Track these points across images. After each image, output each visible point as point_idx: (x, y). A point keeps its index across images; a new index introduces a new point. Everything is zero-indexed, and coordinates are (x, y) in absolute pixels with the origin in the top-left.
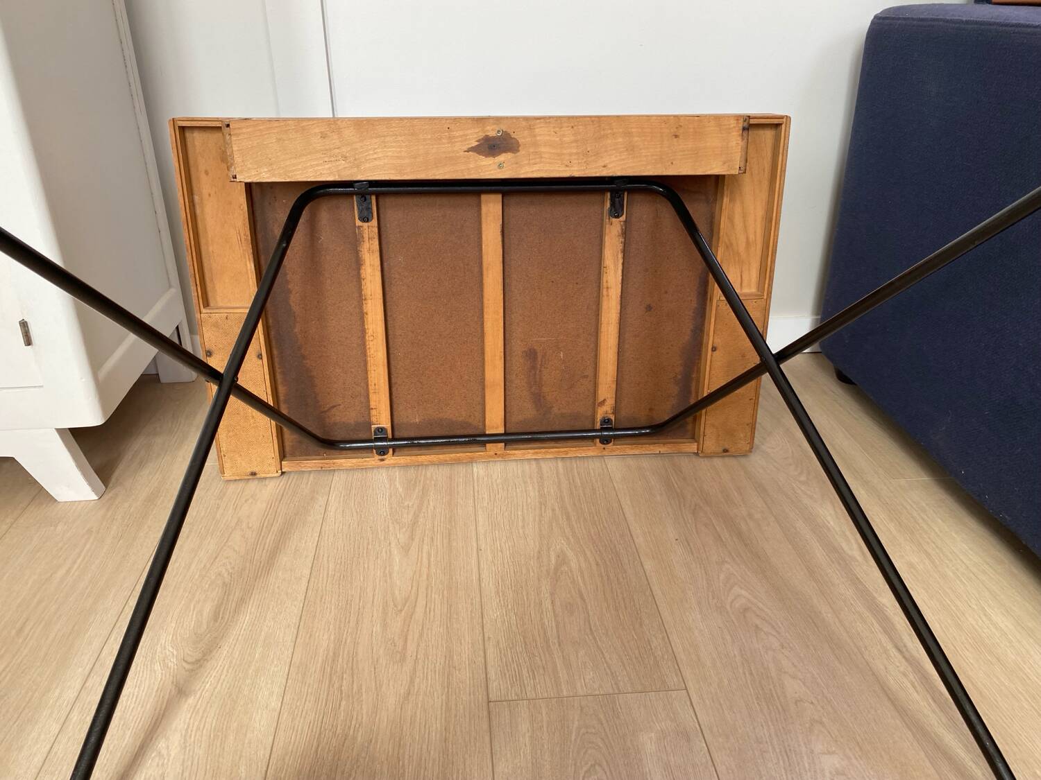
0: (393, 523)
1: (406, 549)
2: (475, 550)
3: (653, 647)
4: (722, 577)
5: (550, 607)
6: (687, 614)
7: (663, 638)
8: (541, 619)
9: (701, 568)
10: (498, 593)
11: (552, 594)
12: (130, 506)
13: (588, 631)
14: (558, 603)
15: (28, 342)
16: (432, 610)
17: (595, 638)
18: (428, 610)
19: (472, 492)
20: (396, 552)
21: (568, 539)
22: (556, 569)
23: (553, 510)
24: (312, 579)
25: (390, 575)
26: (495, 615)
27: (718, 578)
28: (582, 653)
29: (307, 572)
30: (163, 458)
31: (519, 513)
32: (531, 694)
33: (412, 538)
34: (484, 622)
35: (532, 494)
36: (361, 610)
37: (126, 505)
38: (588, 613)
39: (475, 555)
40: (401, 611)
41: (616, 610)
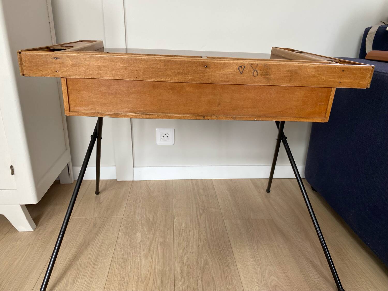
0: (142, 245)
1: (147, 256)
2: (173, 257)
4: (267, 271)
5: (201, 283)
6: (253, 287)
8: (197, 287)
9: (259, 267)
10: (181, 276)
11: (202, 277)
12: (45, 234)
14: (204, 281)
15: (13, 173)
16: (156, 282)
18: (154, 282)
19: (173, 233)
20: (143, 257)
21: (209, 254)
22: (204, 267)
23: (203, 241)
24: (111, 267)
25: (140, 267)
26: (180, 285)
27: (266, 272)
29: (109, 264)
30: (59, 214)
31: (191, 242)
33: (149, 252)
34: (175, 288)
35: (196, 234)
36: (129, 282)
37: (44, 233)
38: (215, 286)
39: (173, 260)
40: (144, 282)
41: (226, 284)
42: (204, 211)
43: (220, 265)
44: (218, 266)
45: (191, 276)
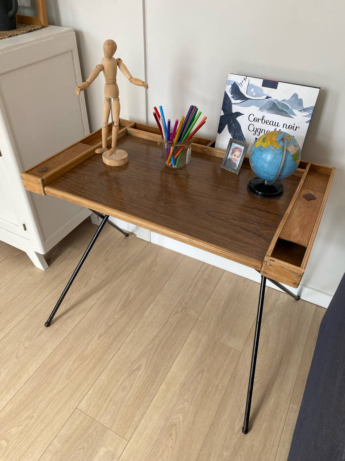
0: (105, 323)
1: (100, 336)
3: (134, 419)
4: (181, 406)
5: (119, 385)
6: (156, 414)
7: (140, 418)
8: (113, 388)
9: (177, 398)
10: (110, 370)
11: (124, 380)
13: (122, 401)
14: (123, 385)
15: (25, 229)
16: (89, 365)
17: (121, 405)
19: (137, 322)
20: (97, 336)
21: (148, 360)
22: (133, 371)
23: (154, 345)
24: (70, 333)
25: (89, 344)
26: (103, 378)
27: (179, 406)
28: (113, 408)
29: (70, 330)
31: (143, 340)
32: (88, 413)
33: (105, 333)
34: (98, 378)
35: (154, 333)
36: (72, 353)
38: (127, 394)
39: (117, 350)
40: (81, 360)
41: (136, 398)
42: (183, 309)
43: (147, 377)
44: (146, 377)
45: (117, 374)
